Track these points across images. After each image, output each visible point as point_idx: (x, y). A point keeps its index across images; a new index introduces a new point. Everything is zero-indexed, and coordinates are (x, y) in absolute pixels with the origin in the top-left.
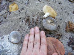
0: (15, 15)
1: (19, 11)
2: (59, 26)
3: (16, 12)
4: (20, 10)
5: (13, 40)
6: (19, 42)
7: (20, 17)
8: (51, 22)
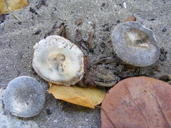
0: (20, 23)
1: (32, 10)
2: (163, 52)
3: (22, 16)
4: (33, 6)
5: (19, 107)
6: (41, 112)
7: (36, 29)
8: (139, 39)
